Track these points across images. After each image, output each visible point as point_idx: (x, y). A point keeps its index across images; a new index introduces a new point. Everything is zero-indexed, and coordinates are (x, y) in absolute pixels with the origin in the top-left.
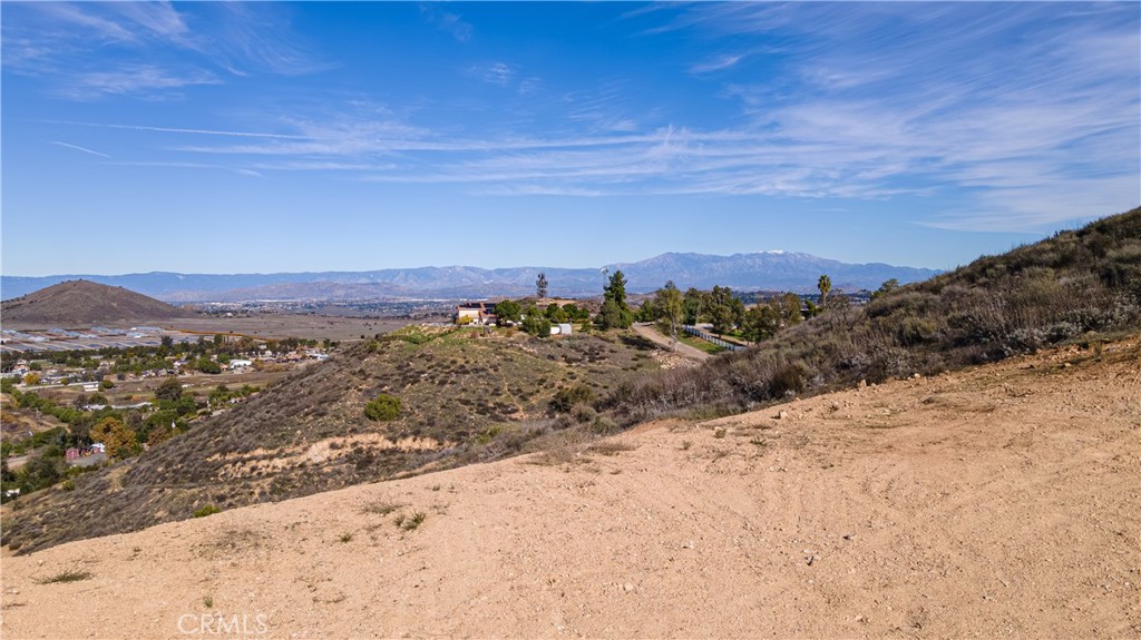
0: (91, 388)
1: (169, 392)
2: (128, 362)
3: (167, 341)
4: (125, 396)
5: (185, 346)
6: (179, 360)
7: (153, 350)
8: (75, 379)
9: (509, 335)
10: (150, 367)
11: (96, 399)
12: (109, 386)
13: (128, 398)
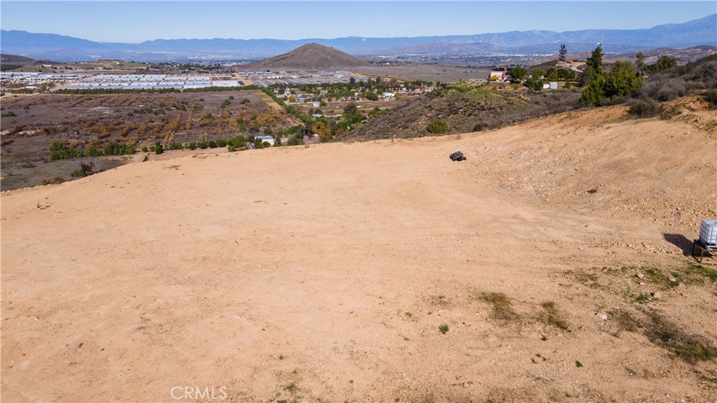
0: (316, 105)
1: (350, 109)
2: (333, 92)
3: (352, 80)
4: (330, 110)
5: (361, 84)
6: (357, 91)
7: (345, 85)
8: (309, 100)
9: (516, 88)
10: (343, 95)
11: (318, 111)
12: (323, 104)
13: (332, 112)
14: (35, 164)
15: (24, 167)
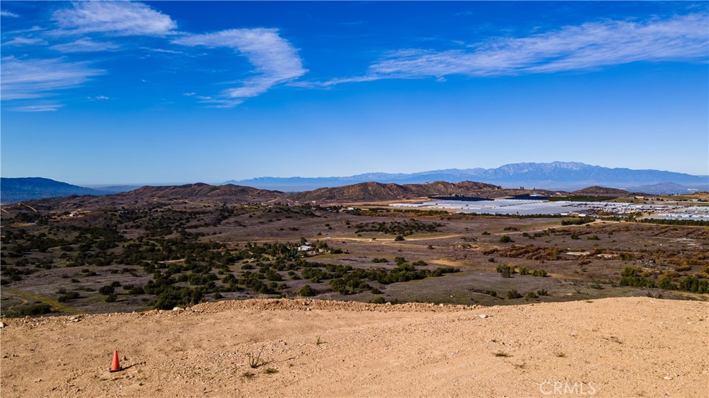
14: (603, 286)
15: (593, 287)
